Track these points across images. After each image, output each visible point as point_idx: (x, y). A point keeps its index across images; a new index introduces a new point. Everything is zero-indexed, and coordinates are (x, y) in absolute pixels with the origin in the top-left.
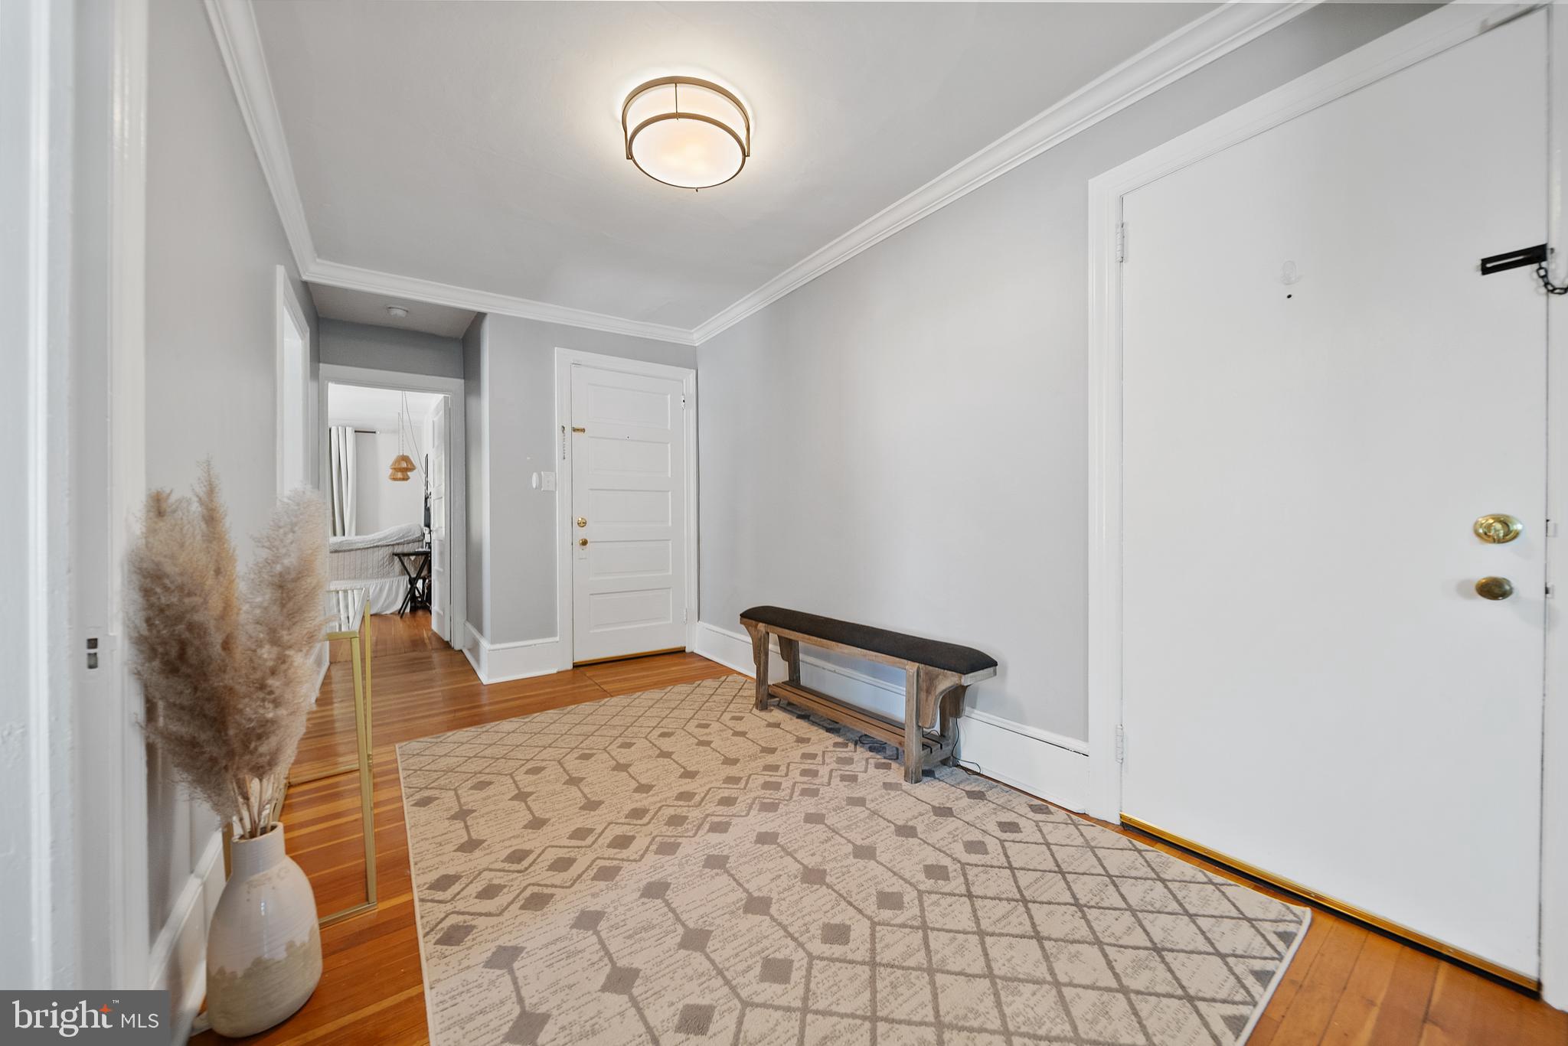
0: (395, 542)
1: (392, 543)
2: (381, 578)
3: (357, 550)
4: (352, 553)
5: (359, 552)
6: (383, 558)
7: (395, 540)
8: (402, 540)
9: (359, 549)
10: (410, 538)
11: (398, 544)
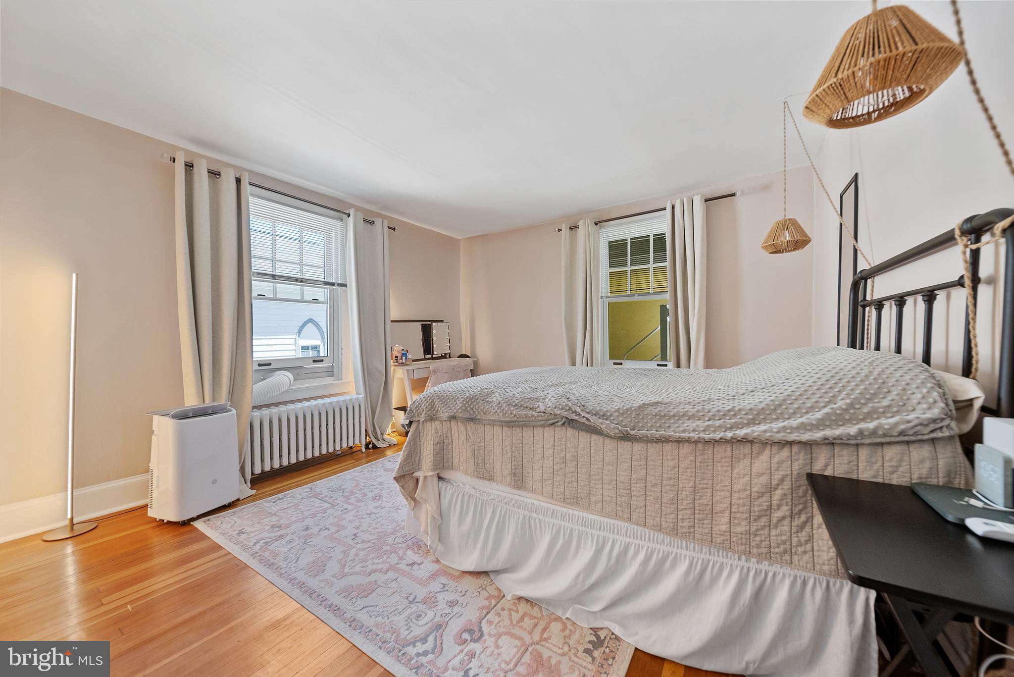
0: (818, 435)
1: (806, 437)
2: (760, 558)
3: (679, 441)
4: (668, 447)
5: (686, 449)
6: (770, 489)
7: (821, 424)
8: (853, 430)
9: (688, 441)
10: (887, 422)
11: (831, 443)
